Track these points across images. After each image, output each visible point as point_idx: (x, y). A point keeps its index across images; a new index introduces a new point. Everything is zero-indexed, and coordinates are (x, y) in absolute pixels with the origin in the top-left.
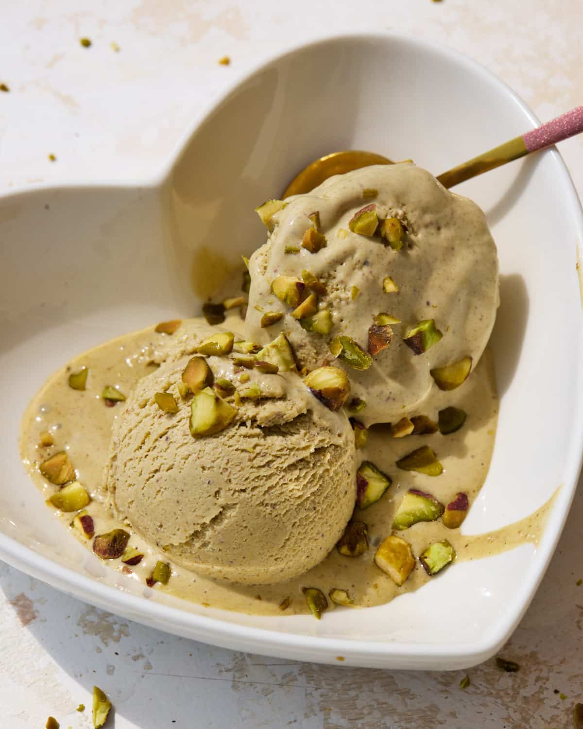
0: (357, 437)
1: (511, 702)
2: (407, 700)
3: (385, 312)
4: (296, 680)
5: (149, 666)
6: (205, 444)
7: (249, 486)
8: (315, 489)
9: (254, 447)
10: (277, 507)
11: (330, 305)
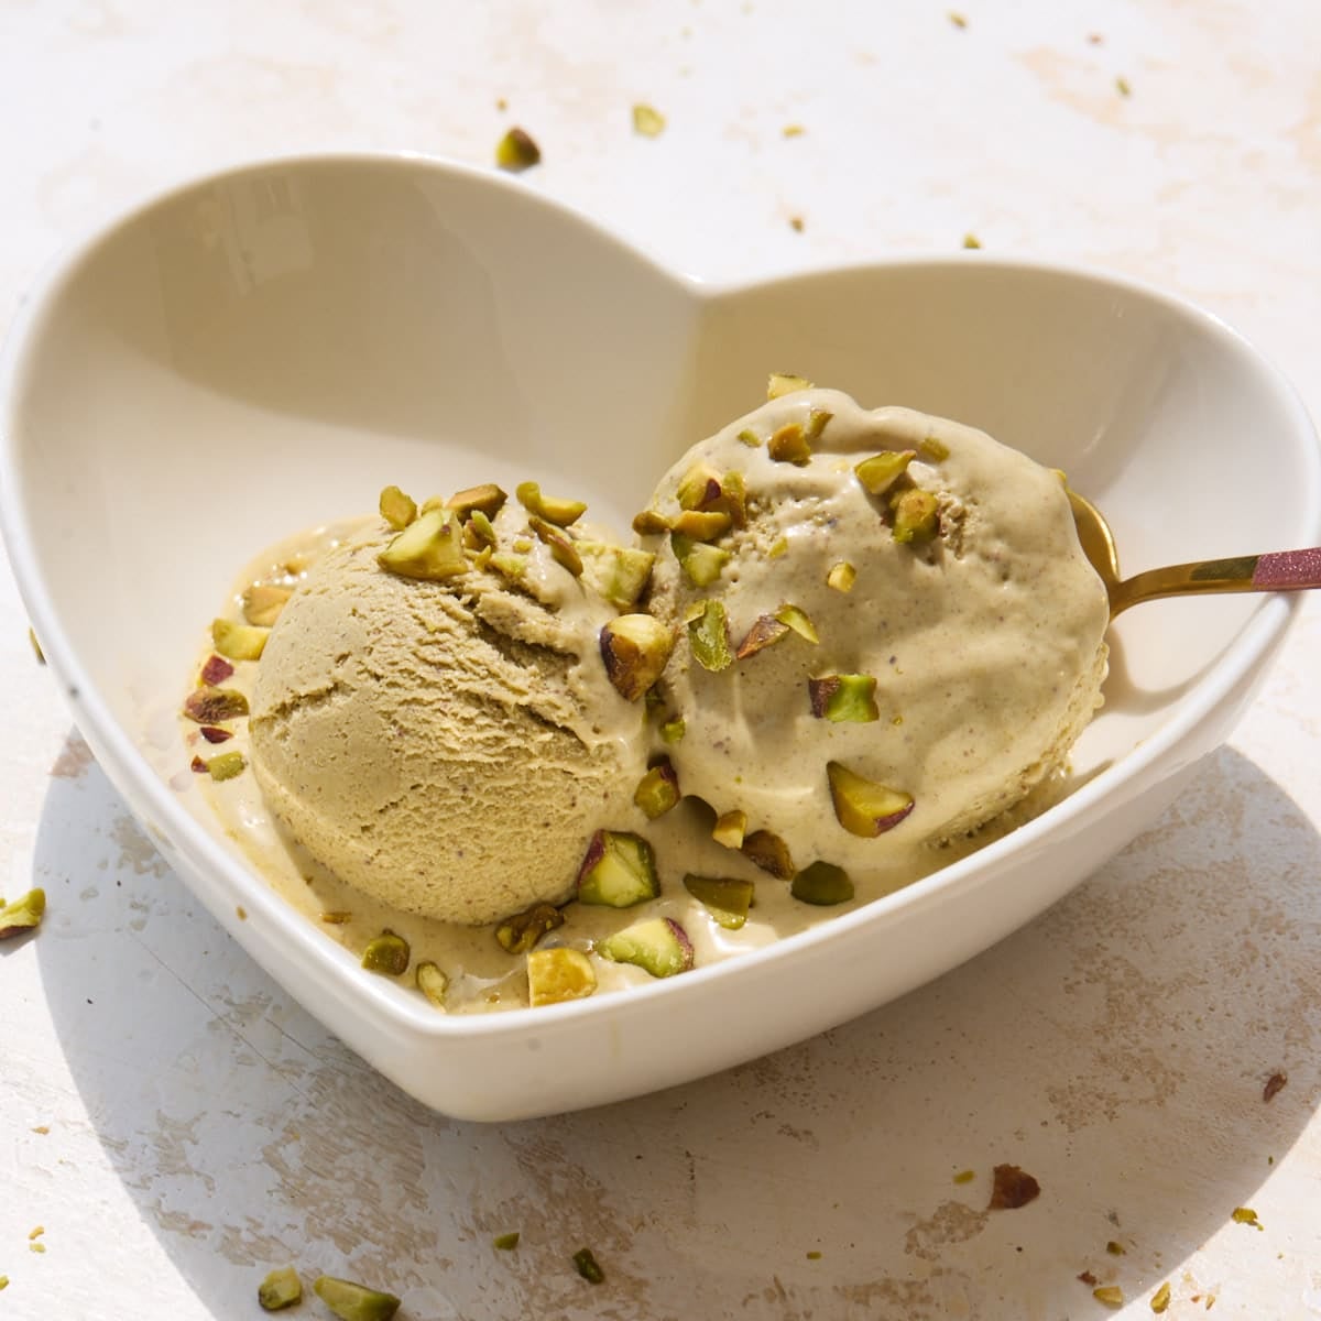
0: (645, 783)
1: (539, 1308)
2: (408, 1205)
3: (807, 612)
4: (299, 1076)
5: (139, 926)
6: (384, 583)
7: (389, 674)
8: (487, 760)
9: (443, 630)
10: (406, 737)
11: (736, 548)
